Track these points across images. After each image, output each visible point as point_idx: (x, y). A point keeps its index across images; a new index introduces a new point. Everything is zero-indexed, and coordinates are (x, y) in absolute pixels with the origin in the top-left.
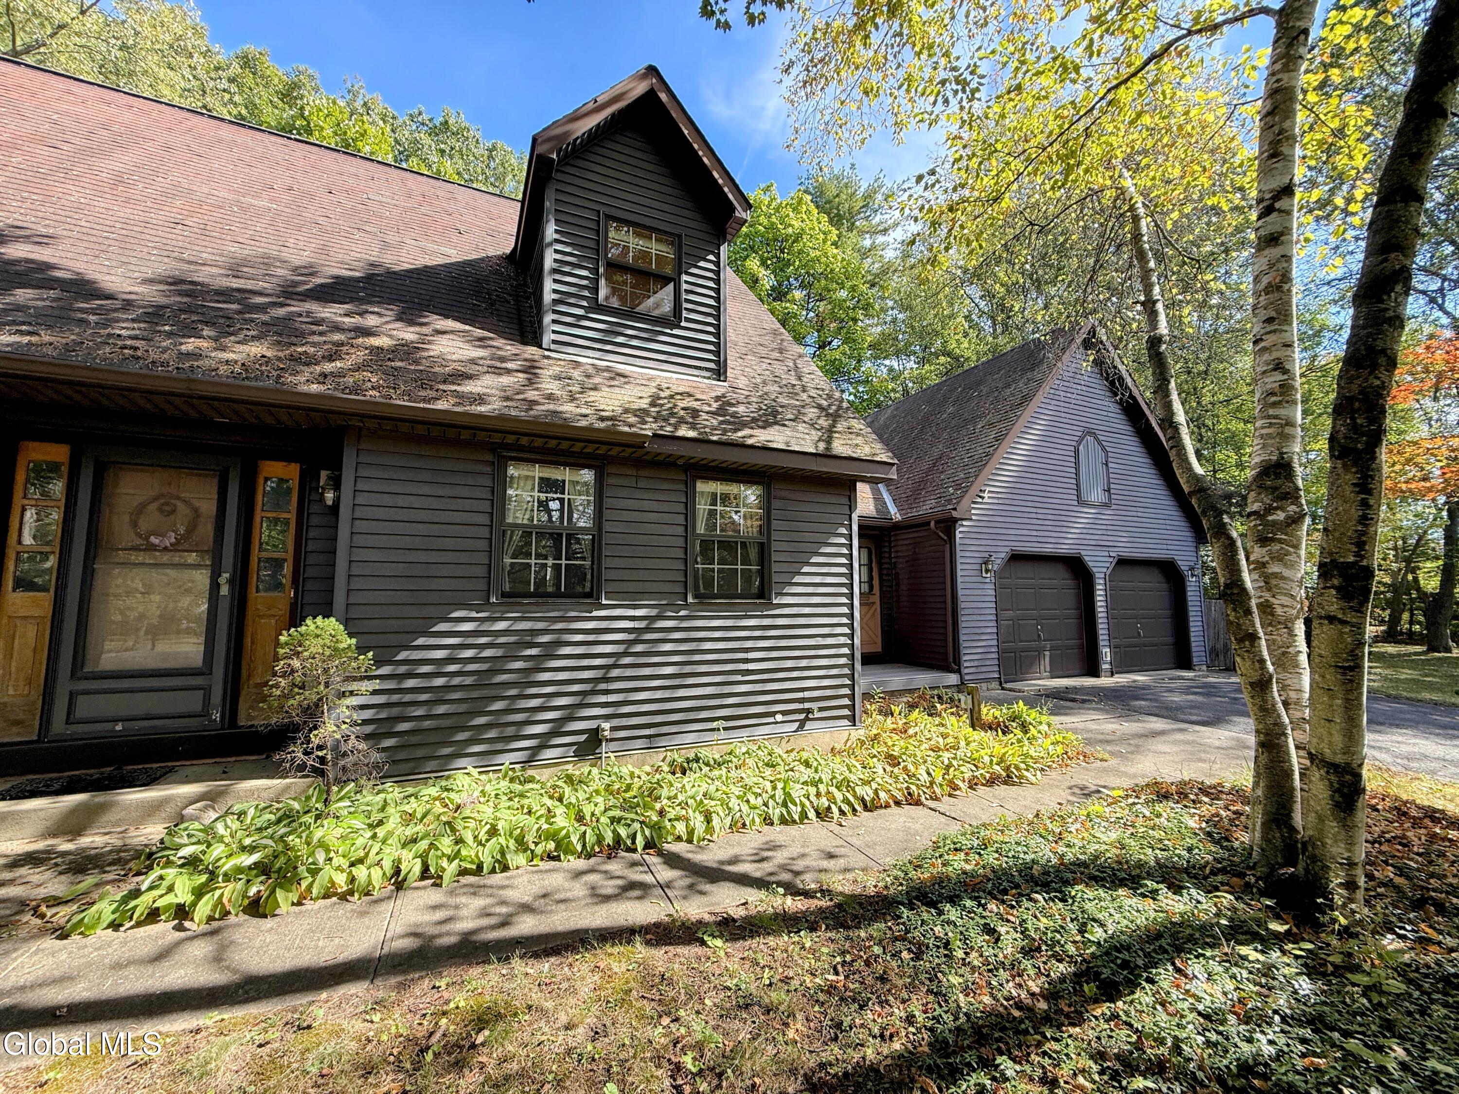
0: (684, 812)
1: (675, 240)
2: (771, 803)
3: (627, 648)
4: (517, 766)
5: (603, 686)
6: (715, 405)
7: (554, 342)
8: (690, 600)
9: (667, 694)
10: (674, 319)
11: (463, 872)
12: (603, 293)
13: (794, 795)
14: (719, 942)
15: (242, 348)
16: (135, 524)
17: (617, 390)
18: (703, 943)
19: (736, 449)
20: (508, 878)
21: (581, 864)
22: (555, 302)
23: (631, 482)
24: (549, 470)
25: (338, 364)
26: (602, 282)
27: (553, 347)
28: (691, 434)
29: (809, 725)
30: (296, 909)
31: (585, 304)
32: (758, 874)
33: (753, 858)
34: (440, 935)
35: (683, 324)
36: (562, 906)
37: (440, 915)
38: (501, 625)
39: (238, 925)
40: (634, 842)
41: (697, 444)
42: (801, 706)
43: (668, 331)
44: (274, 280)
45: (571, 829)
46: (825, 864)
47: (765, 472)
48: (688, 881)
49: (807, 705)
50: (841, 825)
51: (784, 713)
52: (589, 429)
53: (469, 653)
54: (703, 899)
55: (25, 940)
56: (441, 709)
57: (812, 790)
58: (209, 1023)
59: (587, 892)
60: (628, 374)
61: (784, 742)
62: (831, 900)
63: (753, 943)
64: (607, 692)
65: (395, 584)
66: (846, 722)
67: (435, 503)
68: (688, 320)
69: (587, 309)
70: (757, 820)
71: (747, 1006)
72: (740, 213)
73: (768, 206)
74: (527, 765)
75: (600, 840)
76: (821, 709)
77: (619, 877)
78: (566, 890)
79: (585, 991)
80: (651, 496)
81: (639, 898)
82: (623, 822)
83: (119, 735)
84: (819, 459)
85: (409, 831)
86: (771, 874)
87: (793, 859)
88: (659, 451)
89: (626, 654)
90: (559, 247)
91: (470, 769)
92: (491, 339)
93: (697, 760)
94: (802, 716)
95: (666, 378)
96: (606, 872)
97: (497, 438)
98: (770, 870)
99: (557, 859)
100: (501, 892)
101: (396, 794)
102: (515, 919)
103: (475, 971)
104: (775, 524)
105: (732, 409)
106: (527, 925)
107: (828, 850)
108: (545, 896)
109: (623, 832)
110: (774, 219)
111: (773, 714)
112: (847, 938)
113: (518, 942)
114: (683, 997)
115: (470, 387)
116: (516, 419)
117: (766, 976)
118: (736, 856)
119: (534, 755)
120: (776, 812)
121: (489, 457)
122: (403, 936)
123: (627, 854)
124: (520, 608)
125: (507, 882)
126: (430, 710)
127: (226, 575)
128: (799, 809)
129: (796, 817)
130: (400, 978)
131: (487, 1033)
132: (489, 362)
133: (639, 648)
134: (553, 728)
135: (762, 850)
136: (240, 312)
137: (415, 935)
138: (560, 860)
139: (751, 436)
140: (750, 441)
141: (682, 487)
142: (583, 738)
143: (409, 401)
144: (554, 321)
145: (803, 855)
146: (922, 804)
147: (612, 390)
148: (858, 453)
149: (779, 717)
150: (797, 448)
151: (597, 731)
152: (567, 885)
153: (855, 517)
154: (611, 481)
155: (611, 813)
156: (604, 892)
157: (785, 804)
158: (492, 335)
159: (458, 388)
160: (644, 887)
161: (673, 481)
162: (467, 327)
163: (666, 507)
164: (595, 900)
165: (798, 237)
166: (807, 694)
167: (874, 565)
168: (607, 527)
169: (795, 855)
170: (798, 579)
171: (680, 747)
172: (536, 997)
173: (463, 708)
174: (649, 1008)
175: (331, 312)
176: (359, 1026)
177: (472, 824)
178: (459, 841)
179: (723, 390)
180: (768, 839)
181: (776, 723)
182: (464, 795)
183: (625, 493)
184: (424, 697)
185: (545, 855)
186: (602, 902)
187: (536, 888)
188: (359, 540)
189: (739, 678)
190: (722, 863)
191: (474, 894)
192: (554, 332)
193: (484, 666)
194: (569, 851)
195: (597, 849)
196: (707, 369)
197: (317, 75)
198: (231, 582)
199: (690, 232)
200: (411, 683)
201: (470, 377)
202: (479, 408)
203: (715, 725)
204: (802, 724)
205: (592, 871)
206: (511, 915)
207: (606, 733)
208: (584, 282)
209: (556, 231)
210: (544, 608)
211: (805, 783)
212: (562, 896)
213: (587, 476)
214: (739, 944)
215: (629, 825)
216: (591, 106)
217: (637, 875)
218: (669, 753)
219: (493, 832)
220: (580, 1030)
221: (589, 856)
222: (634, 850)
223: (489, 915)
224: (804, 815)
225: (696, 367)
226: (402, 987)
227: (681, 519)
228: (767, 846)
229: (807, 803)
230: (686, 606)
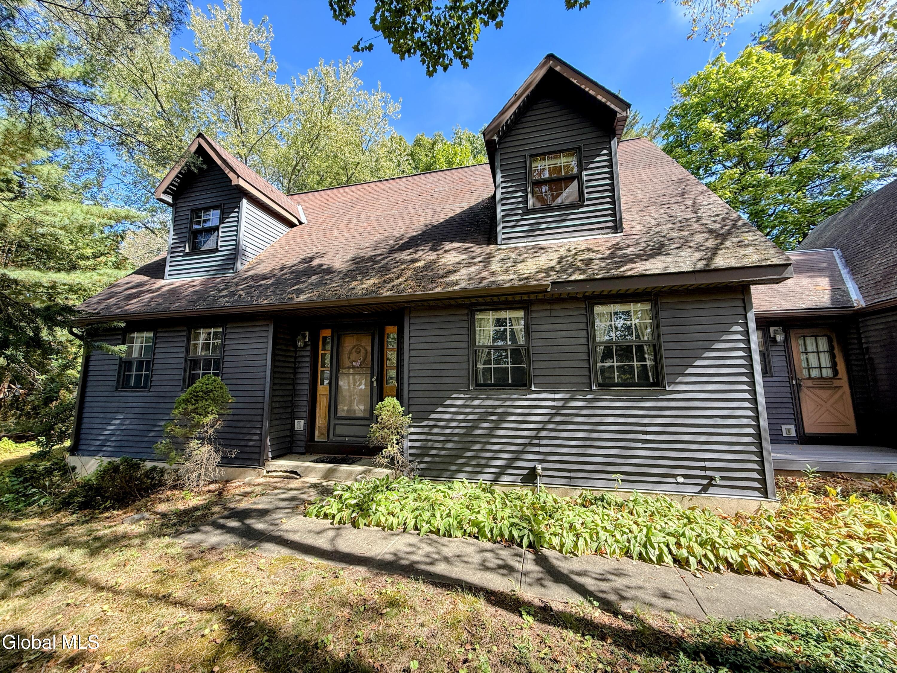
0: (560, 531)
1: (576, 151)
2: (633, 541)
3: (550, 419)
4: (489, 483)
5: (536, 441)
6: (608, 252)
7: (504, 239)
8: (594, 387)
9: (581, 451)
10: (580, 202)
11: (431, 532)
12: (530, 202)
13: (653, 539)
14: (530, 619)
15: (368, 281)
16: (349, 358)
17: (537, 259)
18: (521, 615)
19: (617, 281)
20: (449, 541)
21: (488, 545)
22: (504, 216)
23: (547, 314)
24: (497, 314)
25: (400, 279)
26: (530, 196)
27: (503, 242)
28: (582, 277)
29: (711, 490)
30: (366, 528)
31: (521, 212)
32: (591, 588)
33: (597, 576)
34: (403, 559)
35: (586, 203)
36: (463, 565)
37: (410, 549)
38: (476, 402)
39: (347, 528)
40: (521, 541)
41: (585, 283)
42: (703, 473)
43: (576, 211)
44: (387, 247)
45: (487, 523)
46: (655, 600)
47: (650, 292)
48: (540, 575)
49: (709, 473)
50: (695, 576)
51: (685, 476)
52: (511, 287)
53: (461, 417)
54: (541, 590)
55: (297, 514)
56: (449, 445)
57: (672, 540)
58: (315, 562)
59: (480, 562)
60: (547, 246)
61: (686, 500)
62: (632, 625)
63: (553, 629)
64: (539, 445)
65: (427, 380)
66: (756, 493)
67: (442, 339)
68: (589, 199)
69: (522, 215)
70: (618, 551)
71: (519, 664)
72: (621, 114)
73: (717, 74)
74: (494, 483)
75: (502, 535)
76: (723, 478)
77: (502, 559)
78: (470, 557)
79: (441, 612)
80: (560, 320)
81: (504, 575)
82: (517, 527)
83: (345, 442)
84: (697, 274)
85: (417, 504)
86: (603, 592)
87: (629, 588)
88: (559, 292)
89: (549, 422)
90: (504, 185)
91: (464, 480)
92: (471, 247)
93: (602, 500)
94: (705, 482)
95: (574, 242)
96: (497, 554)
97: (467, 301)
98: (603, 588)
99: (477, 538)
100: (442, 547)
101: (429, 486)
102: (437, 563)
103: (404, 580)
104: (663, 330)
105: (621, 252)
106: (441, 568)
107: (666, 591)
108: (458, 556)
109: (516, 534)
110: (722, 81)
111: (675, 476)
112: (624, 656)
113: (431, 574)
114: (488, 639)
115: (453, 278)
116: (473, 290)
117: (544, 651)
118: (586, 571)
119: (498, 477)
120: (636, 549)
121: (466, 312)
122: (391, 554)
123: (517, 547)
124: (487, 393)
125: (446, 543)
126: (444, 445)
127: (375, 377)
128: (657, 552)
129: (654, 559)
130: (378, 571)
131: (388, 610)
132: (467, 261)
133: (558, 419)
134: (507, 463)
135: (609, 573)
136: (372, 265)
137: (395, 555)
138: (479, 540)
139: (632, 269)
140: (629, 273)
141: (583, 312)
142: (526, 472)
143: (424, 291)
144: (503, 228)
145: (640, 588)
146: (808, 584)
147: (534, 259)
148: (745, 262)
149: (680, 479)
150: (673, 270)
151: (534, 469)
152: (472, 555)
153: (751, 316)
154: (534, 315)
155: (512, 520)
156: (488, 565)
157: (645, 546)
158: (472, 245)
159: (447, 279)
160: (511, 569)
161: (577, 309)
162: (461, 244)
163: (573, 326)
164: (481, 568)
165: (749, 84)
166: (708, 464)
167: (836, 351)
168: (533, 343)
169: (632, 585)
170: (690, 371)
171: (592, 488)
172: (417, 604)
173: (460, 446)
174: (465, 636)
175: (404, 256)
176: (352, 585)
177: (442, 508)
178: (434, 515)
179: (617, 240)
180: (621, 567)
181: (678, 483)
182: (455, 492)
183: (543, 321)
184: (442, 438)
185: (472, 534)
186: (483, 570)
187: (457, 552)
188: (413, 360)
189: (640, 445)
190: (572, 572)
191: (430, 544)
192: (504, 233)
193: (470, 424)
194: (484, 536)
195: (499, 539)
196: (606, 228)
197: (442, 133)
198: (377, 380)
199: (586, 142)
200: (436, 430)
201: (454, 272)
202: (454, 288)
203: (614, 476)
204: (705, 489)
205: (491, 551)
206: (437, 560)
207: (539, 471)
208: (520, 199)
209: (502, 177)
210: (499, 393)
211: (669, 534)
212: (466, 559)
213: (520, 314)
214: (543, 626)
215: (521, 530)
216: (514, 99)
217: (512, 562)
218: (584, 491)
219: (449, 515)
220: (425, 629)
221: (495, 542)
222: (522, 547)
223: (428, 557)
224: (660, 560)
225: (598, 229)
226: (377, 575)
227: (584, 333)
228: (615, 572)
229: (665, 550)
230: (592, 392)
